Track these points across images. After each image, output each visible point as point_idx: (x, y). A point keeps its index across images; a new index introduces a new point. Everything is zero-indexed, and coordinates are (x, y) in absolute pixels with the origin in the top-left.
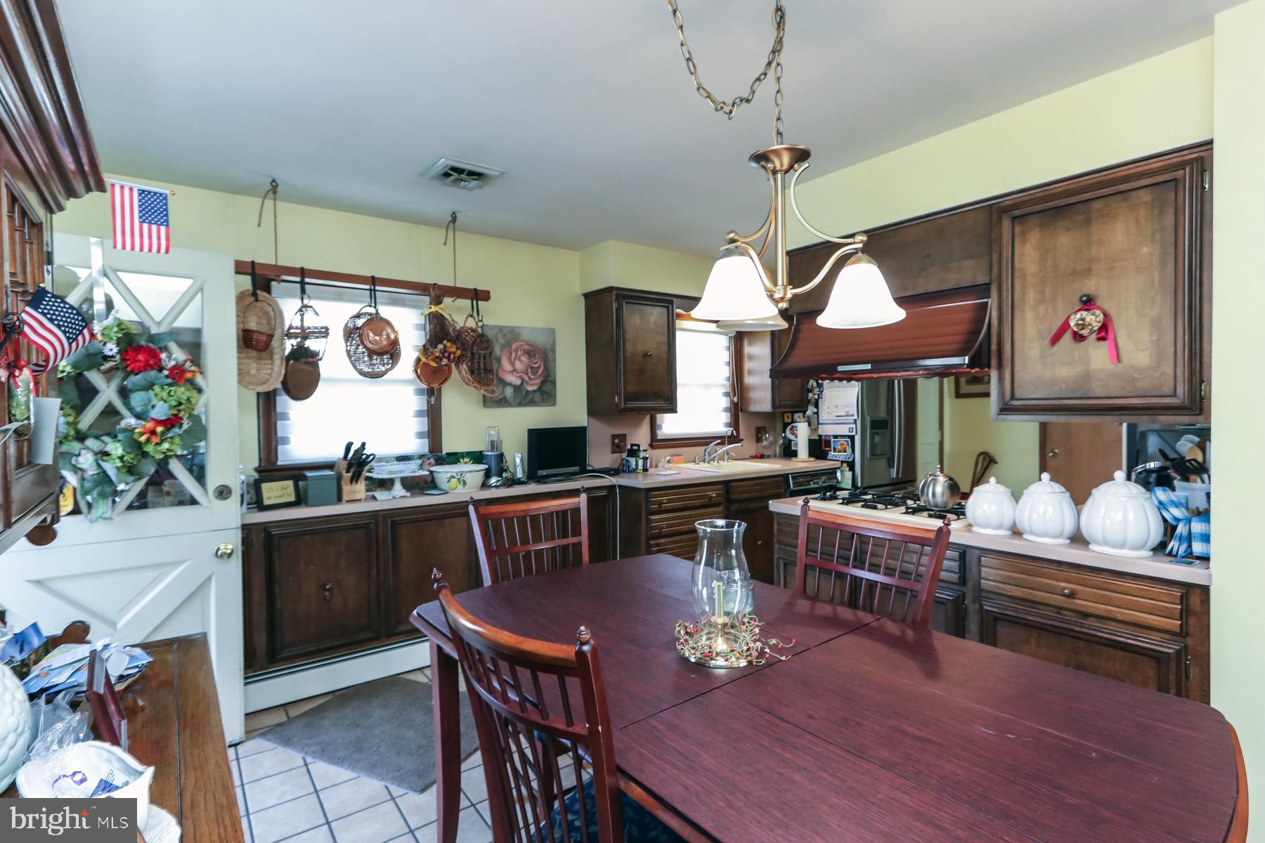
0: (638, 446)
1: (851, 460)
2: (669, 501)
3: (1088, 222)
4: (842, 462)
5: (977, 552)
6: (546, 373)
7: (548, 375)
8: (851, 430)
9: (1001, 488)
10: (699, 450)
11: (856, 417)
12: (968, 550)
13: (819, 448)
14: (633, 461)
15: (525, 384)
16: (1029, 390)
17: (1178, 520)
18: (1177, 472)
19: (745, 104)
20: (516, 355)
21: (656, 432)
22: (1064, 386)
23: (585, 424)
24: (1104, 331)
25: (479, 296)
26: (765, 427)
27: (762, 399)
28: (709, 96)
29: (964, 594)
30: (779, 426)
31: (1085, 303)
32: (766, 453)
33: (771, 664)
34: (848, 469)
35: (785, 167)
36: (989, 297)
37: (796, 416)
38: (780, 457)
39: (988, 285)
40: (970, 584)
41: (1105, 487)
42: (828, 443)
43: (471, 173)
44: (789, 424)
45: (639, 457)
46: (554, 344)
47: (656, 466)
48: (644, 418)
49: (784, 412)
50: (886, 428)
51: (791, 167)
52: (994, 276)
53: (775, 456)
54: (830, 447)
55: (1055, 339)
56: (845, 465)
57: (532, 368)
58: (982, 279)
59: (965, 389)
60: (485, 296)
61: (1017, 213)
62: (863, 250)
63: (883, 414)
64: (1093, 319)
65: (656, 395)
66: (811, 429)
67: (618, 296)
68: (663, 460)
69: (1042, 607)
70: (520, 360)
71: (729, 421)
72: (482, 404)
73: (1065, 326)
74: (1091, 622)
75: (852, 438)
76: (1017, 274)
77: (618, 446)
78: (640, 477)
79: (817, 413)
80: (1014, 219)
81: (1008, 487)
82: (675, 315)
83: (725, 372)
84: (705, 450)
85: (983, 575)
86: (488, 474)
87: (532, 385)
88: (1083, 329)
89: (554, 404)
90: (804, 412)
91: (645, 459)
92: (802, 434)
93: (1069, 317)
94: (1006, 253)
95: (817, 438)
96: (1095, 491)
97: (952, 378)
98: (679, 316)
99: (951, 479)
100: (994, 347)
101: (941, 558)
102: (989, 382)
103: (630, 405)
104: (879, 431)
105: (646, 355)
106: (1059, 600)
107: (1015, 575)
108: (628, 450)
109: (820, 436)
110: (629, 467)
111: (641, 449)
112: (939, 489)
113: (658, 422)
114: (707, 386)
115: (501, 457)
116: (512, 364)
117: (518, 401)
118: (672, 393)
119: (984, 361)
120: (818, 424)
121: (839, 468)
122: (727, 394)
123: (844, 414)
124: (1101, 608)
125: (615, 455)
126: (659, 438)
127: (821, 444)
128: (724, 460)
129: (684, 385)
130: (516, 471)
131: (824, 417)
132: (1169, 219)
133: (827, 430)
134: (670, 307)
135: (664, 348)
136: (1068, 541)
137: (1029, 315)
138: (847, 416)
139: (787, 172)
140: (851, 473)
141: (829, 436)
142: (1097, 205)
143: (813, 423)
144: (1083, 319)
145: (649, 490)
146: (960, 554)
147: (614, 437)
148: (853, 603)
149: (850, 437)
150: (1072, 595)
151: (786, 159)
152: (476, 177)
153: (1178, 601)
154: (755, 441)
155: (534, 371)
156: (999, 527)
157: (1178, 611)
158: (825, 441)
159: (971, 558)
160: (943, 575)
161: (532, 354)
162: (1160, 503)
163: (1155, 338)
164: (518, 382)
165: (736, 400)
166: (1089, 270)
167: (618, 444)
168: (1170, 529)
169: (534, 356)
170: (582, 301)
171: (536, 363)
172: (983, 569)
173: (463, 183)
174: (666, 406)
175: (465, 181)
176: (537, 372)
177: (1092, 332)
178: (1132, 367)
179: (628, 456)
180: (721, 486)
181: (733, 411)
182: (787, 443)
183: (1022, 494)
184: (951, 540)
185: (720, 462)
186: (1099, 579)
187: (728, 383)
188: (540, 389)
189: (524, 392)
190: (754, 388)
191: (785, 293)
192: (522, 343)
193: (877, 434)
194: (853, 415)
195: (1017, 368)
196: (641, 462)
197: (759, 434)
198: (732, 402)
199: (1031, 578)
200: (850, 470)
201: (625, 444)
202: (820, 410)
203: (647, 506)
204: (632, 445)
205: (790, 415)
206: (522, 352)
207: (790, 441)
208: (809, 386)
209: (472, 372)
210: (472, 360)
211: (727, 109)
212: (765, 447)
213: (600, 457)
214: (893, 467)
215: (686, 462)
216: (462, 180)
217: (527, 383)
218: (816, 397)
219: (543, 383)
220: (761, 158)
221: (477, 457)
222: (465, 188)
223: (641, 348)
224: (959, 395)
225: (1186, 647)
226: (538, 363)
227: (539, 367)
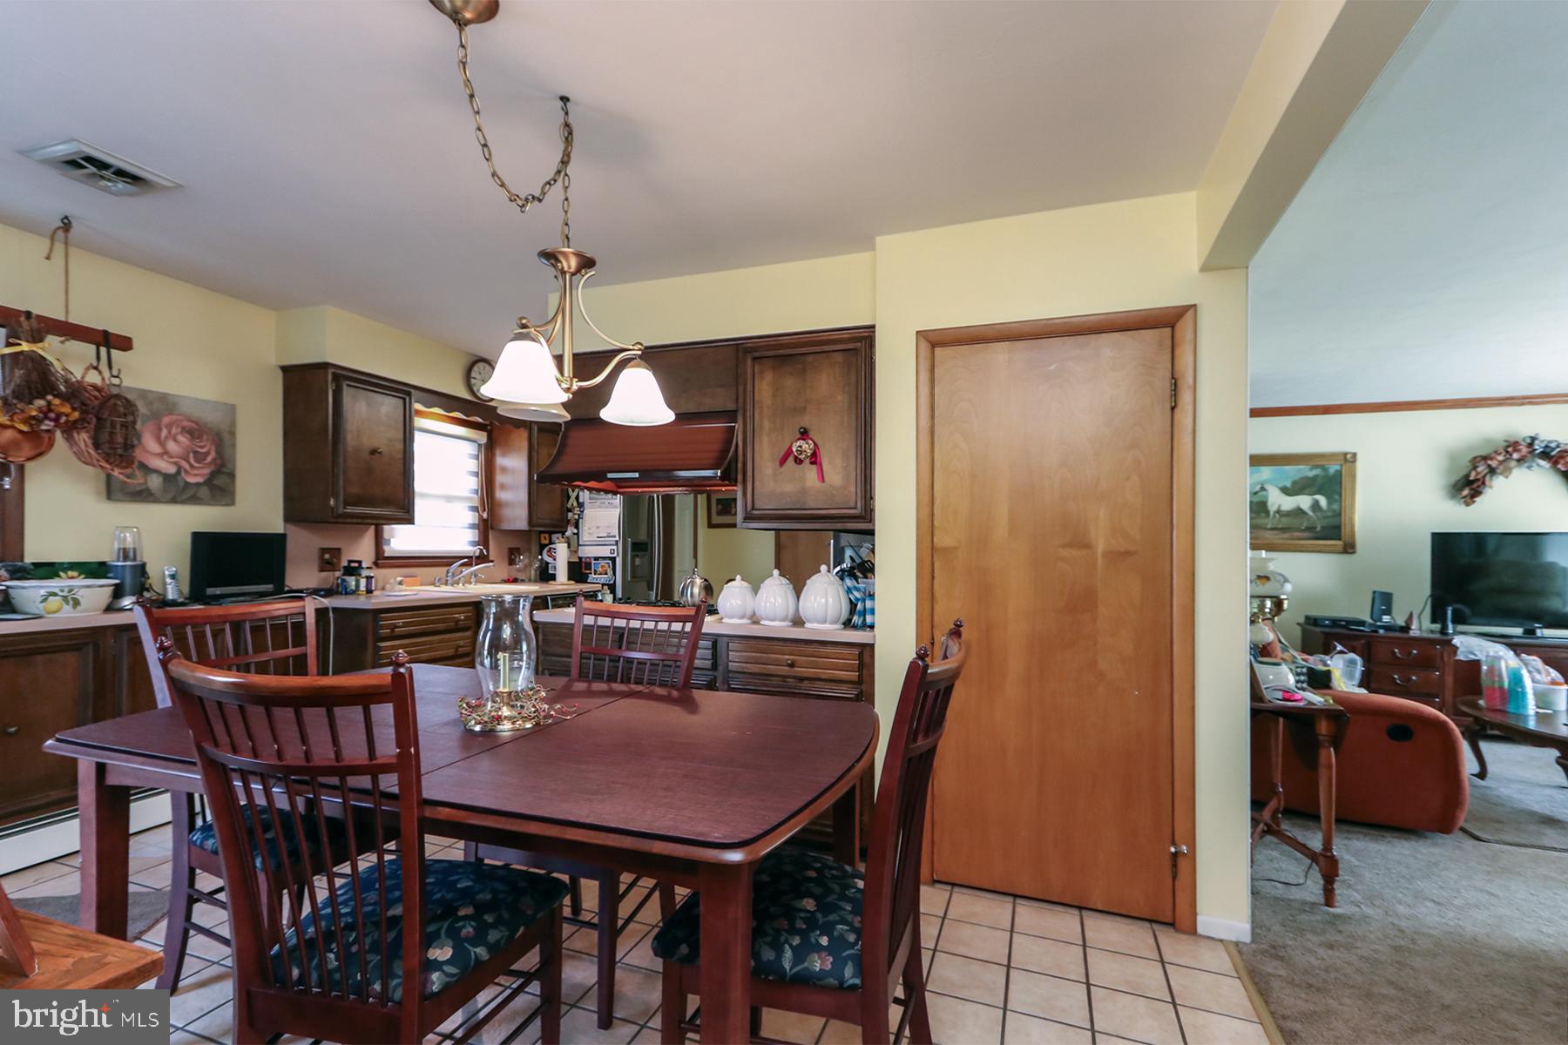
0: (360, 562)
1: (612, 582)
2: (405, 625)
3: (804, 371)
4: (603, 585)
5: (726, 639)
6: (219, 462)
7: (223, 465)
8: (612, 551)
9: (745, 584)
10: (440, 572)
11: (617, 538)
12: (719, 639)
13: (579, 570)
14: (352, 581)
15: (183, 474)
16: (765, 503)
17: (857, 599)
18: (860, 571)
19: (536, 202)
20: (170, 432)
21: (382, 548)
22: (788, 499)
23: (281, 531)
24: (815, 459)
25: (109, 341)
26: (519, 549)
27: (516, 514)
28: (503, 185)
29: (715, 678)
30: (535, 548)
31: (802, 434)
32: (520, 576)
33: (558, 722)
34: (608, 591)
35: (572, 270)
36: (736, 422)
37: (554, 537)
38: (536, 581)
39: (735, 412)
40: (720, 668)
41: (815, 577)
42: (588, 566)
43: (120, 173)
44: (546, 545)
45: (360, 575)
46: (233, 424)
47: (383, 589)
48: (367, 530)
49: (541, 532)
50: (646, 550)
51: (578, 271)
52: (740, 404)
53: (530, 580)
54: (590, 569)
55: (783, 461)
56: (606, 587)
57: (195, 453)
58: (731, 406)
59: (716, 519)
60: (125, 344)
61: (757, 354)
62: (640, 357)
63: (643, 537)
64: (807, 447)
65: (387, 502)
66: (571, 551)
67: (336, 377)
68: (392, 581)
69: (773, 678)
70: (175, 440)
71: (477, 540)
72: (104, 494)
73: (789, 451)
74: (806, 684)
75: (613, 560)
76: (756, 406)
77: (328, 562)
78: (362, 599)
79: (577, 534)
80: (754, 359)
81: (750, 584)
82: (413, 412)
83: (473, 483)
84: (448, 572)
85: (730, 658)
86: (118, 593)
87: (196, 475)
88: (801, 454)
89: (232, 503)
90: (563, 533)
91: (369, 578)
92: (561, 556)
93: (792, 444)
94: (749, 387)
95: (577, 560)
96: (808, 581)
97: (705, 495)
98: (418, 413)
99: (706, 580)
100: (740, 465)
101: (695, 647)
102: (735, 514)
103: (350, 510)
104: (639, 553)
105: (374, 452)
106: (785, 670)
107: (754, 654)
108: (345, 567)
109: (580, 558)
110: (346, 589)
111: (364, 565)
112: (696, 590)
113: (386, 536)
114: (449, 499)
115: (141, 570)
116: (162, 444)
117: (169, 496)
118: (409, 500)
119: (733, 476)
120: (579, 545)
121: (600, 591)
122: (475, 509)
123: (605, 535)
124: (811, 672)
125: (324, 574)
126: (386, 555)
127: (581, 565)
128: (471, 583)
129: (423, 495)
130: (165, 589)
131: (585, 537)
132: (853, 379)
133: (587, 552)
134: (407, 400)
135: (400, 446)
136: (791, 624)
137: (765, 439)
138: (608, 537)
139: (573, 274)
140: (612, 595)
141: (590, 558)
142: (810, 358)
143: (572, 546)
144: (801, 447)
145: (378, 612)
146: (713, 644)
147: (323, 551)
148: (626, 680)
149: (610, 558)
150: (792, 665)
151: (573, 262)
152: (129, 180)
153: (857, 658)
154: (506, 563)
155: (200, 458)
156: (742, 617)
157: (857, 666)
158: (586, 563)
159: (722, 643)
160: (697, 663)
161: (196, 434)
162: (848, 588)
163: (845, 465)
164: (172, 470)
165: (485, 515)
166: (805, 408)
167: (328, 559)
168: (853, 605)
169: (200, 437)
170: (280, 374)
171: (202, 447)
172: (730, 653)
173: (103, 183)
174: (400, 514)
175: (109, 180)
176: (205, 460)
177: (807, 457)
178: (832, 487)
179: (344, 575)
180: (470, 608)
181: (481, 527)
182: (544, 565)
183: (759, 587)
184: (703, 631)
185: (467, 585)
186: (810, 649)
187: (475, 496)
188: (209, 483)
189: (181, 484)
190: (507, 504)
191: (572, 385)
192: (179, 417)
193: (637, 556)
194: (615, 536)
195: (757, 483)
196: (363, 582)
197: (512, 556)
198: (480, 517)
199: (764, 655)
200: (611, 593)
201: (339, 560)
202: (580, 531)
203: (375, 633)
204: (350, 562)
205: (547, 536)
206: (179, 430)
207: (547, 563)
208: (569, 505)
209: (97, 446)
210: (98, 429)
211: (520, 203)
212: (519, 570)
213: (302, 574)
214: (652, 591)
215: (421, 585)
216: (102, 177)
217: (186, 471)
218: (576, 517)
219: (213, 475)
220: (550, 257)
221: (96, 570)
222: (106, 189)
223: (368, 442)
224: (711, 525)
225: (861, 692)
226: (206, 447)
227: (208, 453)
